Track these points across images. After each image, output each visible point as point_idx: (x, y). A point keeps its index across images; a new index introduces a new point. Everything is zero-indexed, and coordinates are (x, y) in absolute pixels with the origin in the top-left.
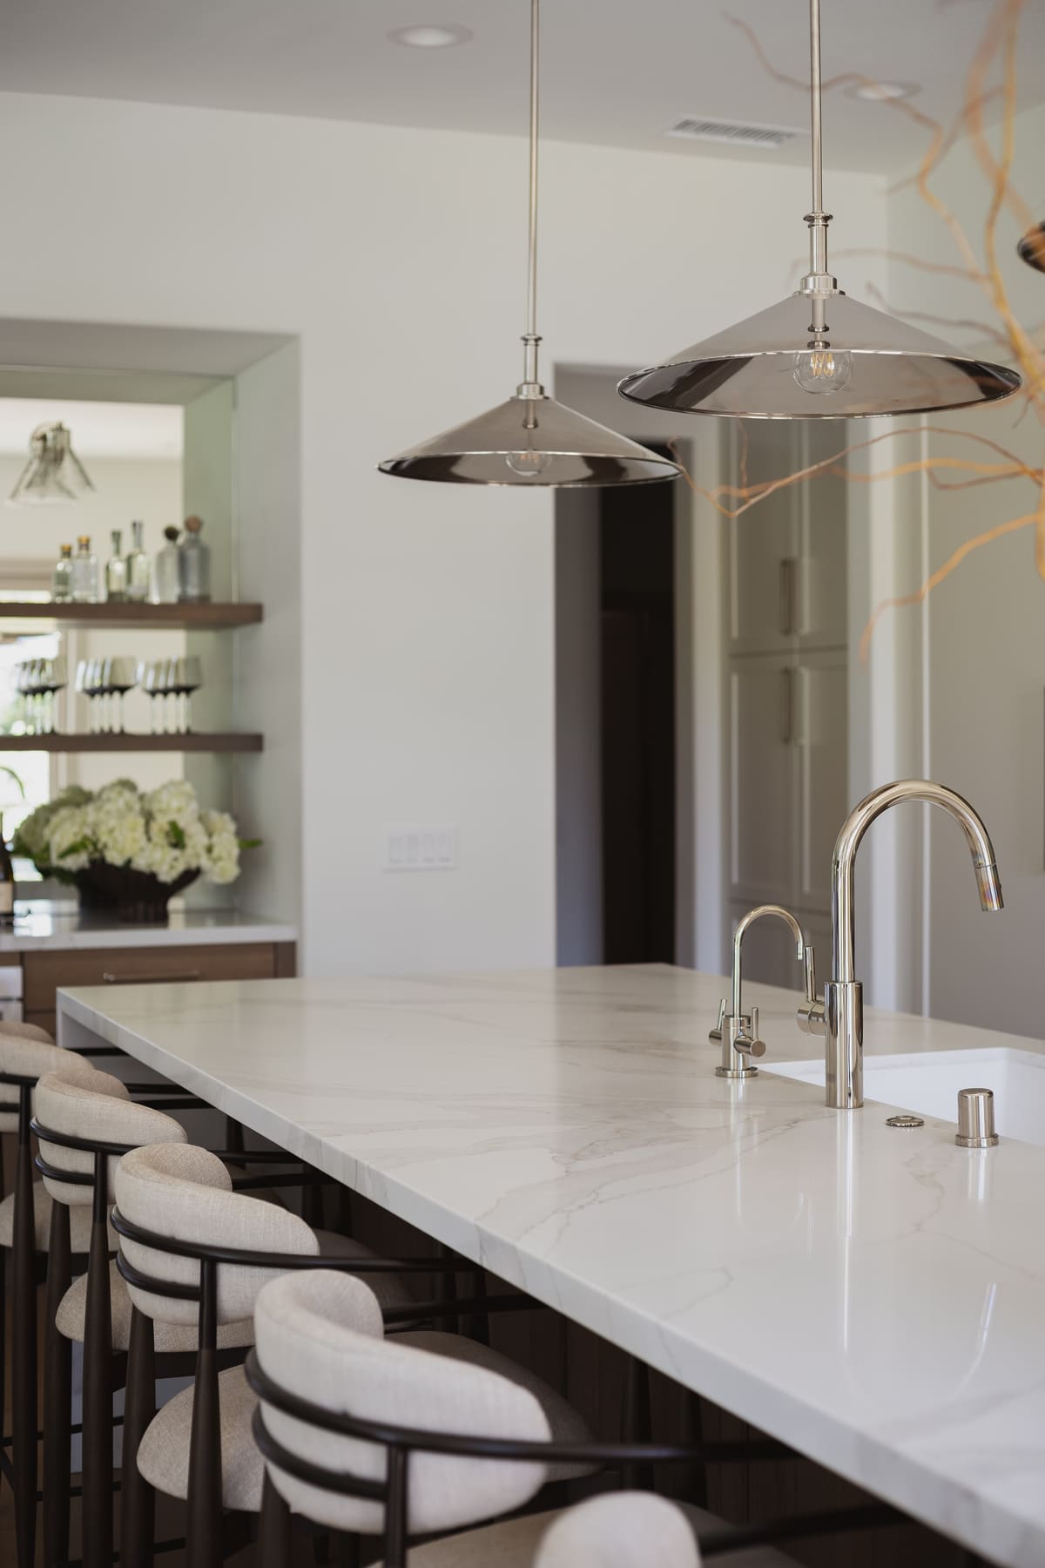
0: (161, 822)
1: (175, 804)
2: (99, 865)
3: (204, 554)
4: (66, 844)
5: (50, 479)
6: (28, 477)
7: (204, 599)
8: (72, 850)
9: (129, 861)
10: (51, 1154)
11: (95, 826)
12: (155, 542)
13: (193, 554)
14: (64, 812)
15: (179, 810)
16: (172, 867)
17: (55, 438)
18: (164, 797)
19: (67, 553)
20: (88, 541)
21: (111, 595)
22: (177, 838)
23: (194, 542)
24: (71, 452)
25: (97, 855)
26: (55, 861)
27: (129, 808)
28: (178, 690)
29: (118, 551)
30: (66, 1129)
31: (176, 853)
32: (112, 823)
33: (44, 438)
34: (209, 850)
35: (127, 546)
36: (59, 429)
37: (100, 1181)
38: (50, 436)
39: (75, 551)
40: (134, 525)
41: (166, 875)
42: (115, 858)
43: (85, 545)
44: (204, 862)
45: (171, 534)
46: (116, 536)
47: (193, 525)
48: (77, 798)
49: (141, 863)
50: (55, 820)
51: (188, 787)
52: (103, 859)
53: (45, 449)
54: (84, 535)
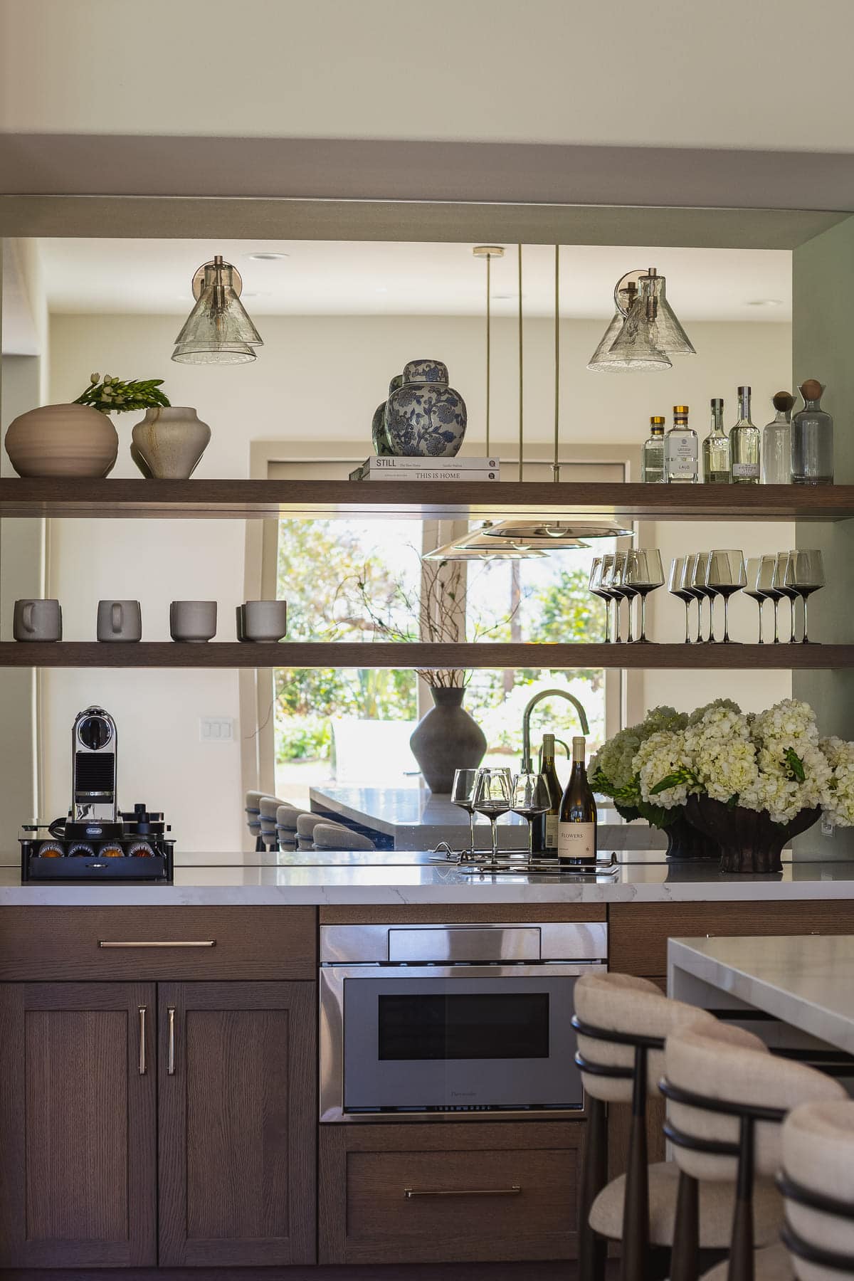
0: (775, 749)
1: (790, 728)
2: (700, 802)
3: (826, 425)
4: (659, 777)
5: (640, 338)
6: (613, 335)
7: (825, 480)
8: (667, 783)
9: (736, 796)
10: (681, 1118)
11: (696, 753)
12: (765, 413)
13: (811, 426)
14: (656, 737)
15: (796, 735)
16: (789, 804)
17: (645, 288)
18: (778, 719)
19: (657, 426)
20: (686, 409)
21: (710, 476)
22: (794, 768)
23: (812, 412)
24: (666, 306)
25: (697, 790)
26: (646, 797)
27: (736, 734)
28: (792, 593)
29: (718, 425)
30: (703, 1087)
31: (794, 786)
32: (716, 750)
33: (631, 289)
34: (833, 785)
35: (731, 417)
36: (652, 276)
37: (744, 1150)
38: (639, 285)
39: (669, 425)
40: (741, 390)
41: (781, 814)
42: (719, 792)
43: (682, 416)
44: (827, 799)
45: (782, 403)
46: (717, 406)
47: (812, 391)
48: (671, 722)
49: (750, 800)
50: (645, 746)
51: (806, 708)
52: (704, 795)
53: (632, 302)
54: (680, 404)
